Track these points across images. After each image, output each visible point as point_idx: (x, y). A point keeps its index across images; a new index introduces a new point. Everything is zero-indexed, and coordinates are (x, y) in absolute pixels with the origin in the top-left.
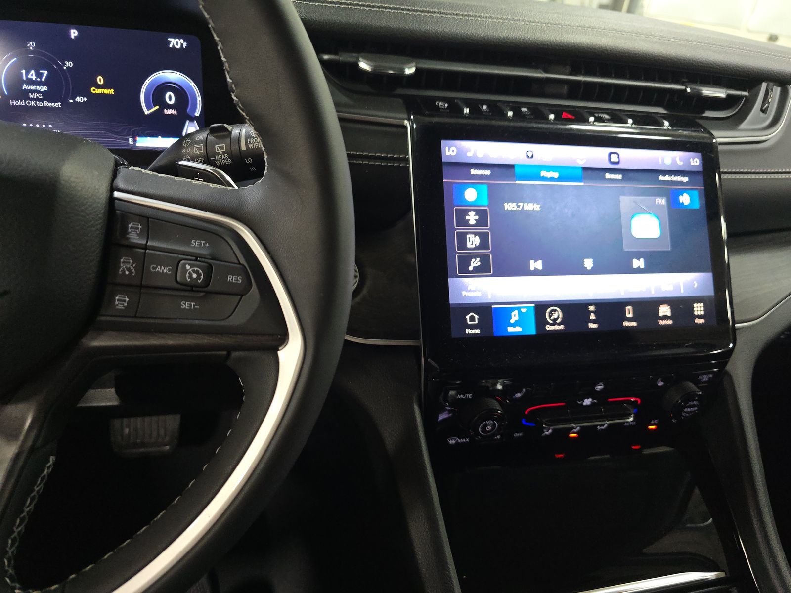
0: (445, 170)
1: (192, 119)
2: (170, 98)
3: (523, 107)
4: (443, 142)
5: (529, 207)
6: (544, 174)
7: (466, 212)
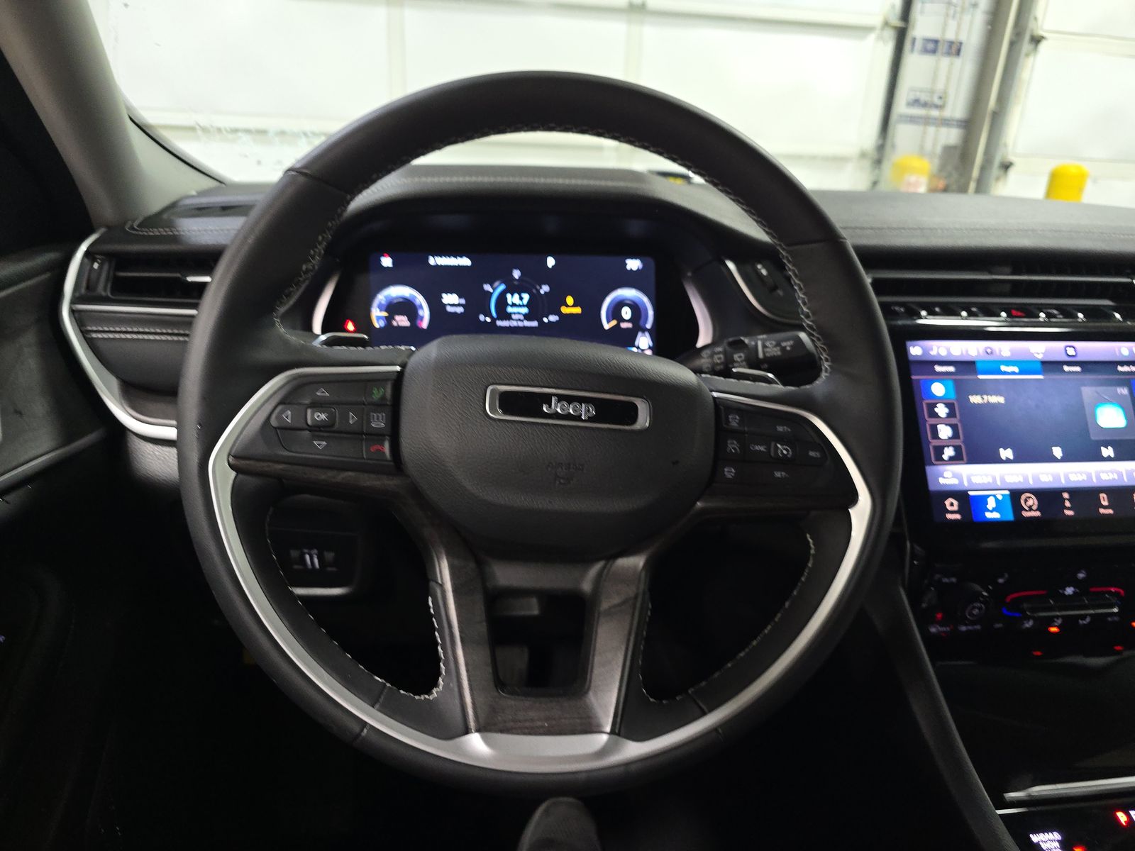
0: (913, 368)
1: (644, 330)
2: (626, 313)
3: (973, 307)
4: (908, 343)
5: (994, 399)
6: (1003, 368)
7: (934, 405)
